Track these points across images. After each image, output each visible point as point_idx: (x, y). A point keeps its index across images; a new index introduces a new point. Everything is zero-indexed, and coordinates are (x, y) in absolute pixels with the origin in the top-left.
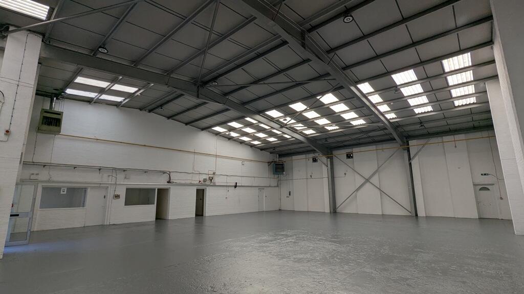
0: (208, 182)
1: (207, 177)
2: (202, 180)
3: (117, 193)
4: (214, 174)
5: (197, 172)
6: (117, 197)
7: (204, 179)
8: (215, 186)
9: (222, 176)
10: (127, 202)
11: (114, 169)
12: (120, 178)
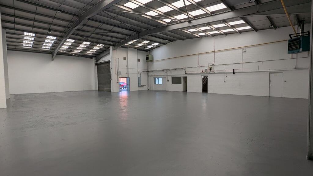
0: (209, 71)
1: (207, 68)
2: (204, 70)
3: (168, 79)
4: (213, 65)
5: (200, 66)
6: (168, 80)
7: (205, 70)
8: (214, 73)
9: (220, 66)
10: (173, 83)
11: (167, 70)
12: (169, 73)
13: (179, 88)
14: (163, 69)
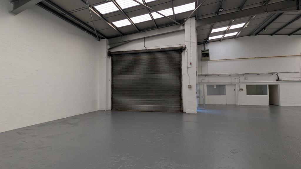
6: (242, 90)
10: (248, 93)
11: (238, 74)
12: (242, 79)
13: (263, 100)
14: (229, 72)
